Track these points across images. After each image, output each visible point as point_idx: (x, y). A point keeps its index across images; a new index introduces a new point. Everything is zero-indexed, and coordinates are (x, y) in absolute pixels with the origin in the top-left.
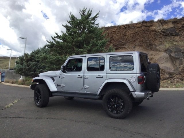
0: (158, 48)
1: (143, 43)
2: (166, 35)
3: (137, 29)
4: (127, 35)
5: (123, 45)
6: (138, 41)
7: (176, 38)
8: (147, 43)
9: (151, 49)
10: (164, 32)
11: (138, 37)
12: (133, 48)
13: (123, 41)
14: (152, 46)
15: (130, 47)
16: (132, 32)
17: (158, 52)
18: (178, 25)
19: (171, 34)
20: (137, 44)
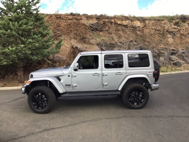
0: (91, 41)
1: (78, 35)
2: (92, 30)
3: (69, 21)
4: (61, 26)
5: (59, 36)
6: (73, 34)
7: (101, 33)
8: (80, 36)
9: (84, 42)
10: (91, 27)
11: (71, 29)
12: (69, 40)
13: (58, 32)
14: (85, 40)
15: (66, 39)
16: (65, 24)
17: (91, 45)
18: (100, 21)
19: (97, 30)
20: (72, 36)
